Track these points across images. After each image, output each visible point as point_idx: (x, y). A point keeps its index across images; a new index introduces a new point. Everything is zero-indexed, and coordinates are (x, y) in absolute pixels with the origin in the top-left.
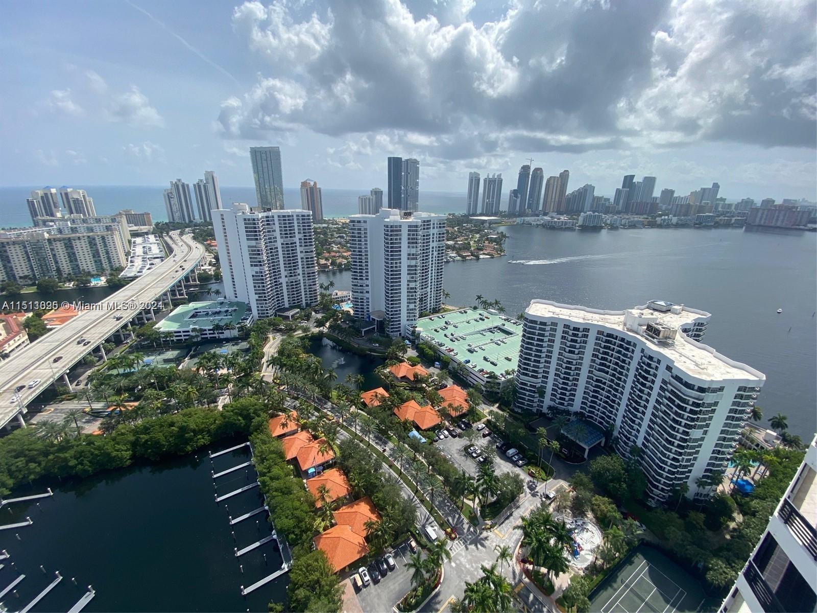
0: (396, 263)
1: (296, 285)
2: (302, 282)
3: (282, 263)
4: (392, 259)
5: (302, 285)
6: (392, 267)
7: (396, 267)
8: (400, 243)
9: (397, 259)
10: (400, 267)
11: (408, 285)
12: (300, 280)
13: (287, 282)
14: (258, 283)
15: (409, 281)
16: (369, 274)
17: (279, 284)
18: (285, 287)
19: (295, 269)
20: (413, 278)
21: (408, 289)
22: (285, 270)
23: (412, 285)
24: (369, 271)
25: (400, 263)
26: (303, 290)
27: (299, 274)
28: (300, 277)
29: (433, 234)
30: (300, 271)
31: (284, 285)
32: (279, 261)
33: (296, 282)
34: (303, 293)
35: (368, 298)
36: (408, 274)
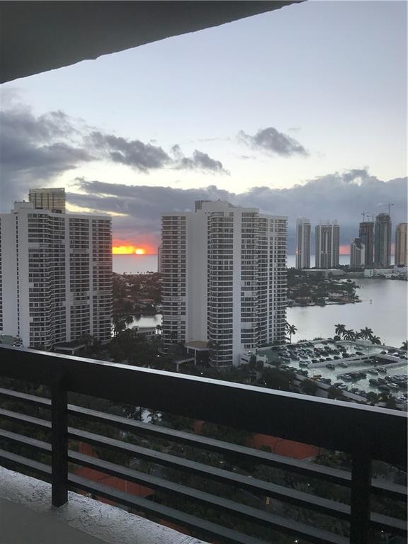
0: (226, 263)
1: (83, 311)
2: (91, 308)
3: (68, 280)
4: (220, 257)
5: (91, 312)
6: (220, 268)
7: (226, 268)
8: (232, 236)
9: (227, 257)
10: (232, 268)
11: (243, 294)
12: (89, 306)
13: (72, 307)
14: (35, 300)
15: (243, 289)
16: (186, 287)
17: (62, 309)
18: (68, 314)
19: (83, 290)
20: (249, 284)
21: (242, 299)
22: (71, 290)
23: (248, 294)
24: (186, 283)
25: (232, 262)
26: (91, 321)
27: (89, 298)
28: (90, 302)
29: (271, 239)
30: (91, 293)
31: (68, 311)
32: (64, 278)
33: (83, 307)
34: (91, 324)
35: (184, 323)
36: (243, 279)
